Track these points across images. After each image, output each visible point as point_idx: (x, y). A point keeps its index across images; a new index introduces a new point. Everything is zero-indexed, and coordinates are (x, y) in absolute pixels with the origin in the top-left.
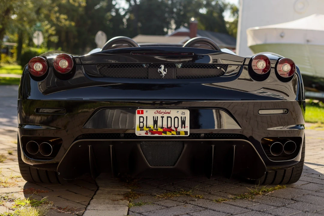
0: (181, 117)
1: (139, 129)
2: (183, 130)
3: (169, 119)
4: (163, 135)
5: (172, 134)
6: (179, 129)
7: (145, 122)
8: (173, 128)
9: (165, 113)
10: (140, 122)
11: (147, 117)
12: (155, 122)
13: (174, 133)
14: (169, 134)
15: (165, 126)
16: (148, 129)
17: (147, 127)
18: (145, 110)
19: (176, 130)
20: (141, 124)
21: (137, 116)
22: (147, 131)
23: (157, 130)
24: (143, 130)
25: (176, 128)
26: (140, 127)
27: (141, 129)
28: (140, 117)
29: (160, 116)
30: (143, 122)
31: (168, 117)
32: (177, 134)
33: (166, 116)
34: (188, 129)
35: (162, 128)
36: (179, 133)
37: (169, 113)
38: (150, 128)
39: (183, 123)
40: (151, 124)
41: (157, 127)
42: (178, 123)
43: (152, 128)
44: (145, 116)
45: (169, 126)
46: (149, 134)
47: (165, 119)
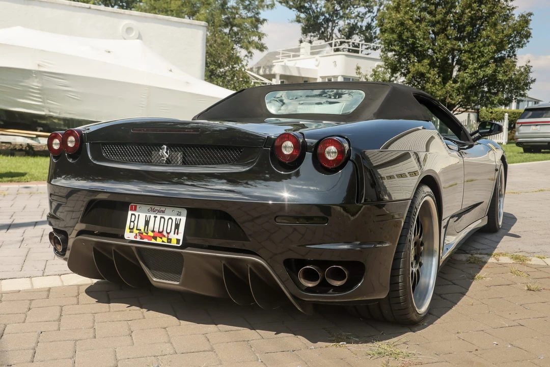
0: (176, 219)
1: (129, 230)
2: (176, 237)
3: (163, 220)
4: (153, 241)
5: (163, 241)
6: (172, 236)
7: (136, 222)
8: (165, 233)
9: (159, 211)
10: (131, 221)
11: (139, 215)
12: (147, 223)
13: (165, 239)
14: (159, 241)
15: (156, 230)
16: (138, 231)
17: (137, 229)
18: (138, 206)
19: (168, 237)
20: (132, 224)
21: (130, 213)
22: (136, 234)
23: (147, 234)
24: (133, 232)
25: (168, 233)
26: (130, 228)
27: (131, 230)
28: (132, 214)
29: (152, 216)
30: (133, 222)
31: (161, 217)
32: (168, 242)
33: (159, 216)
34: (180, 236)
35: (153, 231)
36: (169, 240)
37: (163, 212)
38: (140, 230)
39: (177, 226)
40: (141, 226)
41: (147, 230)
42: (171, 226)
43: (143, 230)
44: (137, 214)
45: (161, 230)
46: (138, 239)
47: (158, 219)
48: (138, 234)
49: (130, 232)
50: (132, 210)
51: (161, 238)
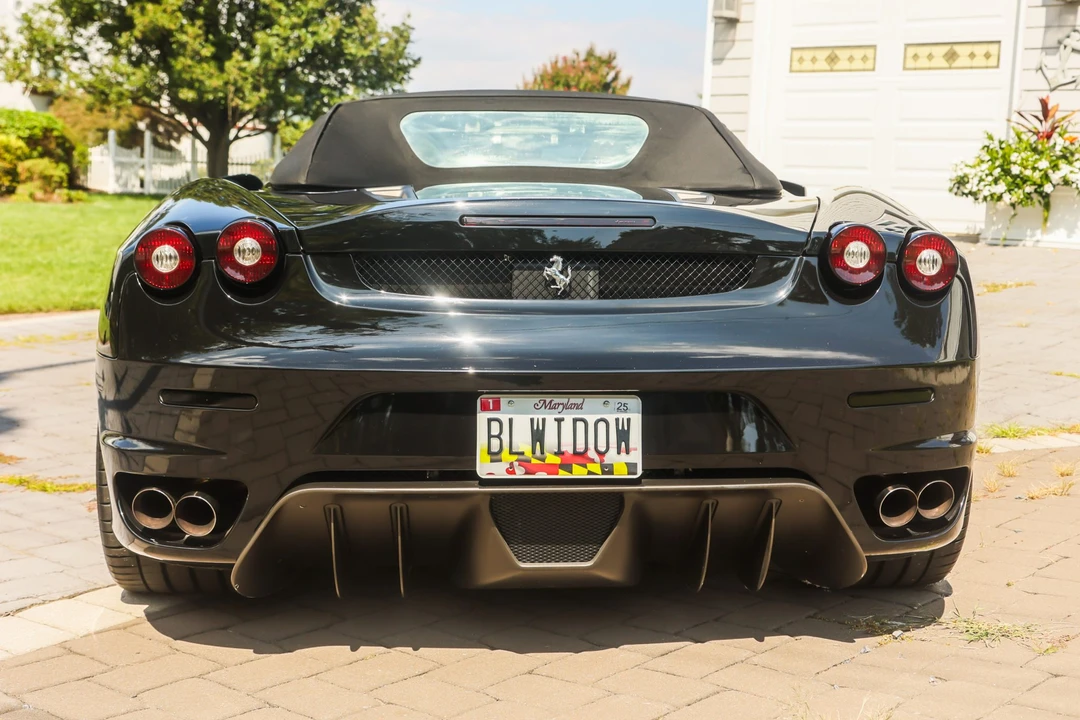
0: (617, 420)
1: (488, 458)
2: (624, 458)
3: (580, 426)
4: (563, 475)
5: (590, 473)
6: (612, 456)
7: (505, 437)
8: (592, 454)
9: (566, 407)
10: (490, 436)
11: (511, 421)
12: (538, 436)
13: (595, 468)
14: (579, 472)
15: (568, 448)
16: (516, 457)
17: (511, 453)
18: (504, 401)
19: (602, 461)
20: (495, 442)
21: (482, 417)
22: (511, 464)
23: (543, 460)
24: (500, 461)
25: (601, 454)
26: (490, 452)
27: (495, 457)
28: (490, 421)
29: (550, 418)
30: (498, 437)
31: (575, 421)
32: (604, 473)
33: (568, 418)
34: (636, 457)
35: (559, 453)
36: (608, 469)
37: (579, 407)
38: (522, 453)
39: (623, 435)
40: (523, 442)
41: (542, 452)
42: (606, 438)
43: (528, 453)
44: (505, 418)
45: (581, 447)
46: (520, 474)
47: (567, 426)
48: (516, 464)
49: (492, 461)
50: (485, 408)
51: (585, 467)
